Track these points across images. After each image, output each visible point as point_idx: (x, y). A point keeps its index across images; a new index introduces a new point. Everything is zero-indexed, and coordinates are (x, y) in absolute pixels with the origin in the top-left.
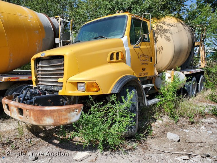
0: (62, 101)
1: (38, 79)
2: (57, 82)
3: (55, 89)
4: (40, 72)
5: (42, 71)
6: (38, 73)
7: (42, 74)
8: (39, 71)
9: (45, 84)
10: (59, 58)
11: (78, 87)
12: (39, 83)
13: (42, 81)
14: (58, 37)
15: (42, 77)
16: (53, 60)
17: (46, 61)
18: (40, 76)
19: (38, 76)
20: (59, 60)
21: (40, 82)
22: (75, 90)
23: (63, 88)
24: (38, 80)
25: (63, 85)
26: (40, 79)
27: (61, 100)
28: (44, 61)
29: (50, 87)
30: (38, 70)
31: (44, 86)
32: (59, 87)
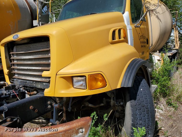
0: (51, 104)
1: (13, 70)
2: (40, 76)
3: (39, 86)
4: (15, 62)
5: (18, 60)
6: (12, 63)
7: (18, 65)
8: (13, 60)
9: (23, 78)
10: (43, 40)
11: (74, 83)
12: (14, 77)
13: (18, 74)
14: (36, 19)
15: (18, 69)
16: (33, 44)
17: (23, 46)
18: (16, 67)
19: (13, 67)
20: (42, 43)
21: (15, 75)
22: (69, 88)
23: (51, 85)
24: (13, 72)
25: (50, 81)
26: (16, 71)
27: (49, 102)
28: (20, 46)
29: (31, 83)
30: (12, 58)
31: (22, 81)
32: (44, 84)
